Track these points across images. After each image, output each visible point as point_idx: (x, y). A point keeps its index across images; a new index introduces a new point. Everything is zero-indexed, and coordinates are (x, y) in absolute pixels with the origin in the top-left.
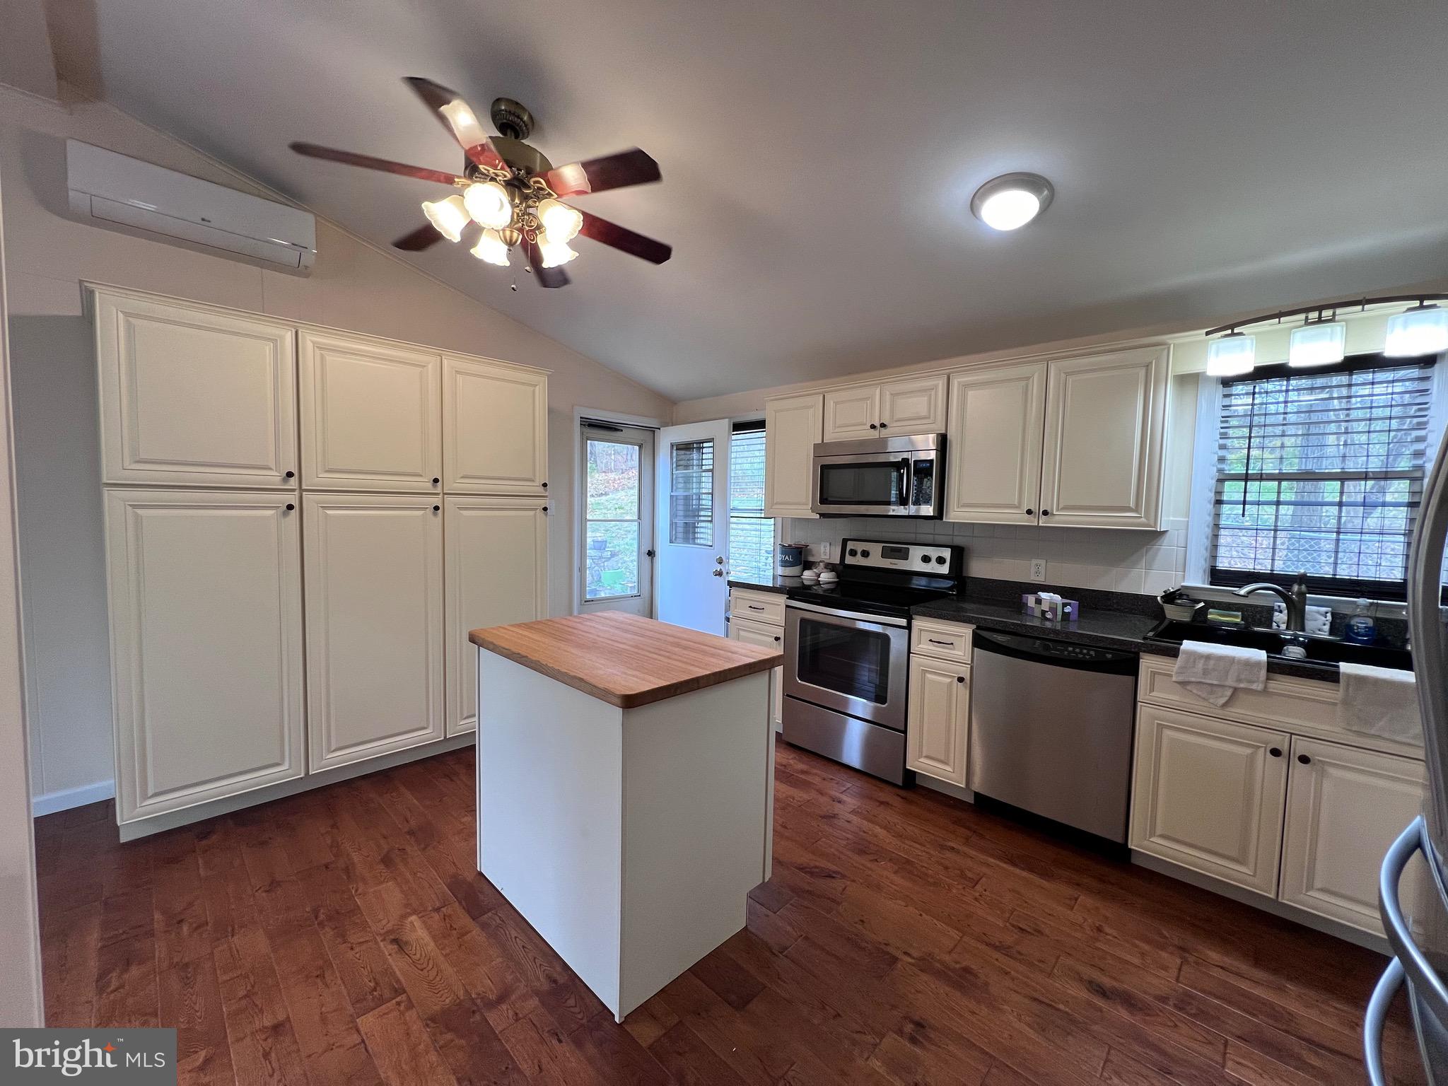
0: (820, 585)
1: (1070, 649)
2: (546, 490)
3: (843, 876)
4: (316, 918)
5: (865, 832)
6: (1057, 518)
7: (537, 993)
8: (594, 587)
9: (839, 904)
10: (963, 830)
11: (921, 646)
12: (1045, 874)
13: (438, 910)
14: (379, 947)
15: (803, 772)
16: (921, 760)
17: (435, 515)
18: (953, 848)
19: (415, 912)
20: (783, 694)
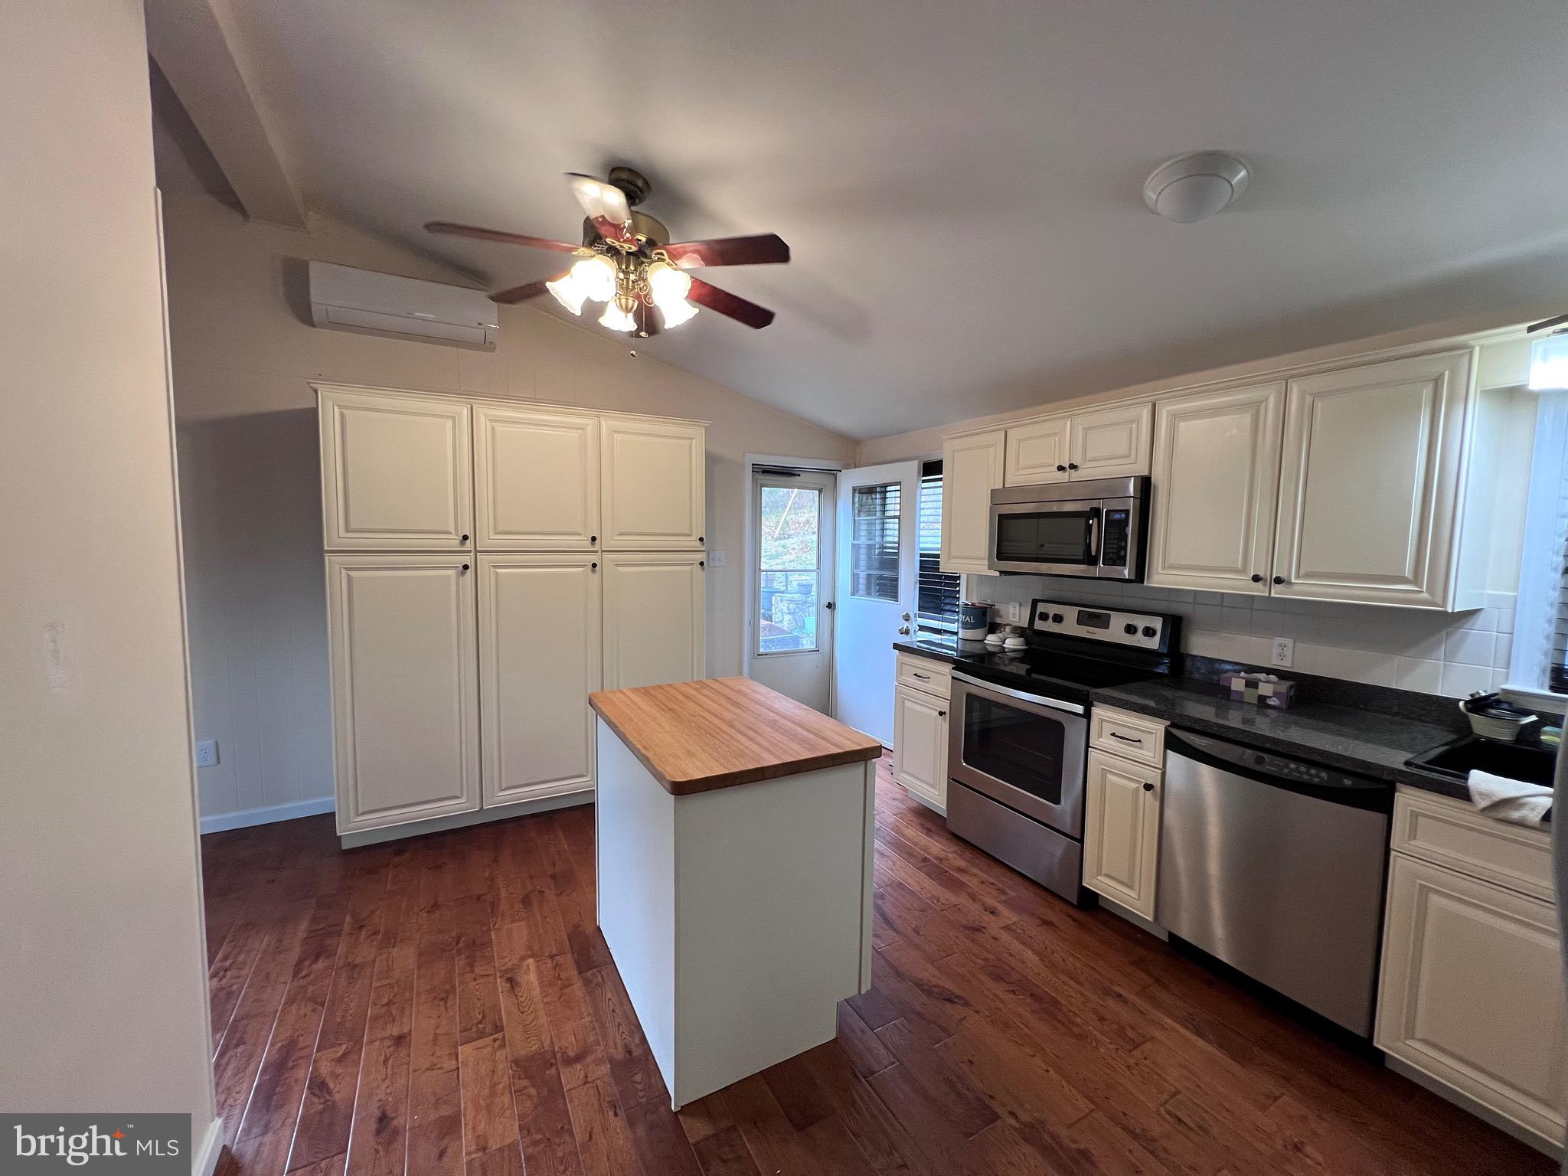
0: (1005, 652)
1: (1292, 766)
2: (703, 545)
3: (967, 1004)
4: (458, 943)
5: (1011, 955)
6: (1295, 588)
7: (611, 1061)
8: (796, 634)
9: (950, 1035)
10: (1142, 975)
11: (1101, 740)
12: (1239, 1055)
13: (552, 957)
14: (496, 983)
15: (960, 870)
16: (1099, 878)
17: (593, 571)
18: (1119, 996)
19: (532, 956)
20: (949, 777)
